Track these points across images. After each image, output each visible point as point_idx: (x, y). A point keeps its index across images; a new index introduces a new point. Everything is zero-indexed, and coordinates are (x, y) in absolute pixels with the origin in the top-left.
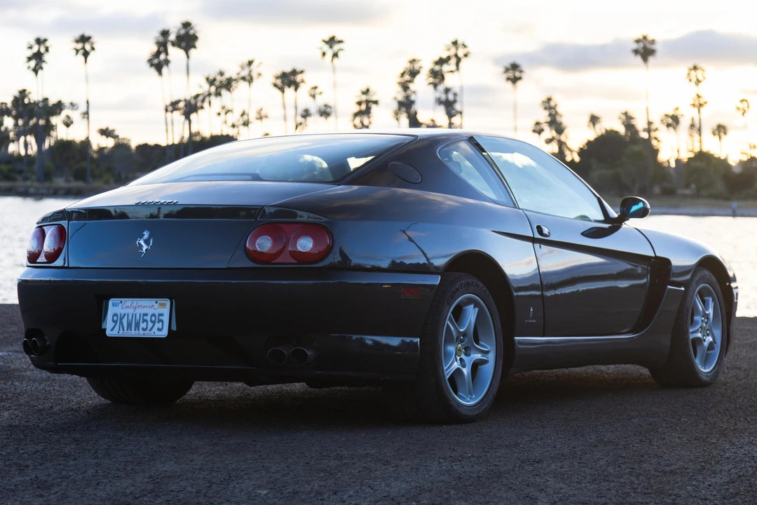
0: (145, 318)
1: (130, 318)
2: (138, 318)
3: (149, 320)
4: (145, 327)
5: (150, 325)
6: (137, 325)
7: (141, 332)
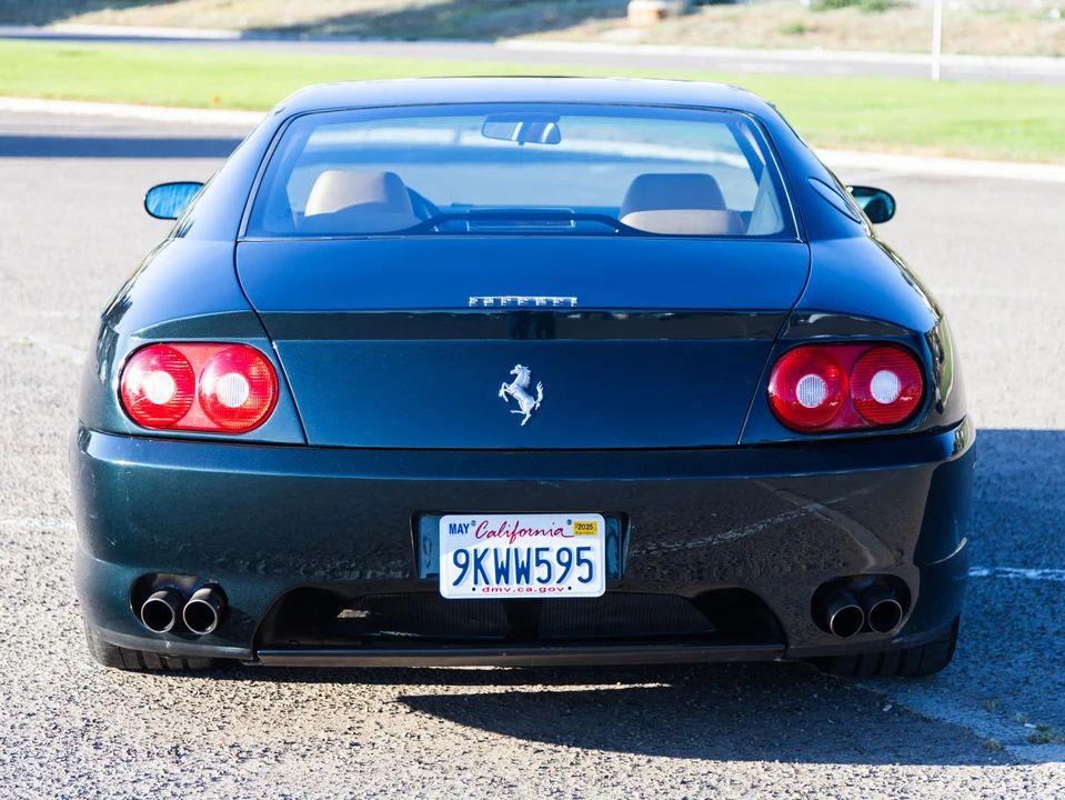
0: (544, 555)
1: (503, 558)
2: (523, 558)
3: (553, 561)
4: (545, 577)
5: (559, 570)
6: (524, 572)
7: (536, 585)
